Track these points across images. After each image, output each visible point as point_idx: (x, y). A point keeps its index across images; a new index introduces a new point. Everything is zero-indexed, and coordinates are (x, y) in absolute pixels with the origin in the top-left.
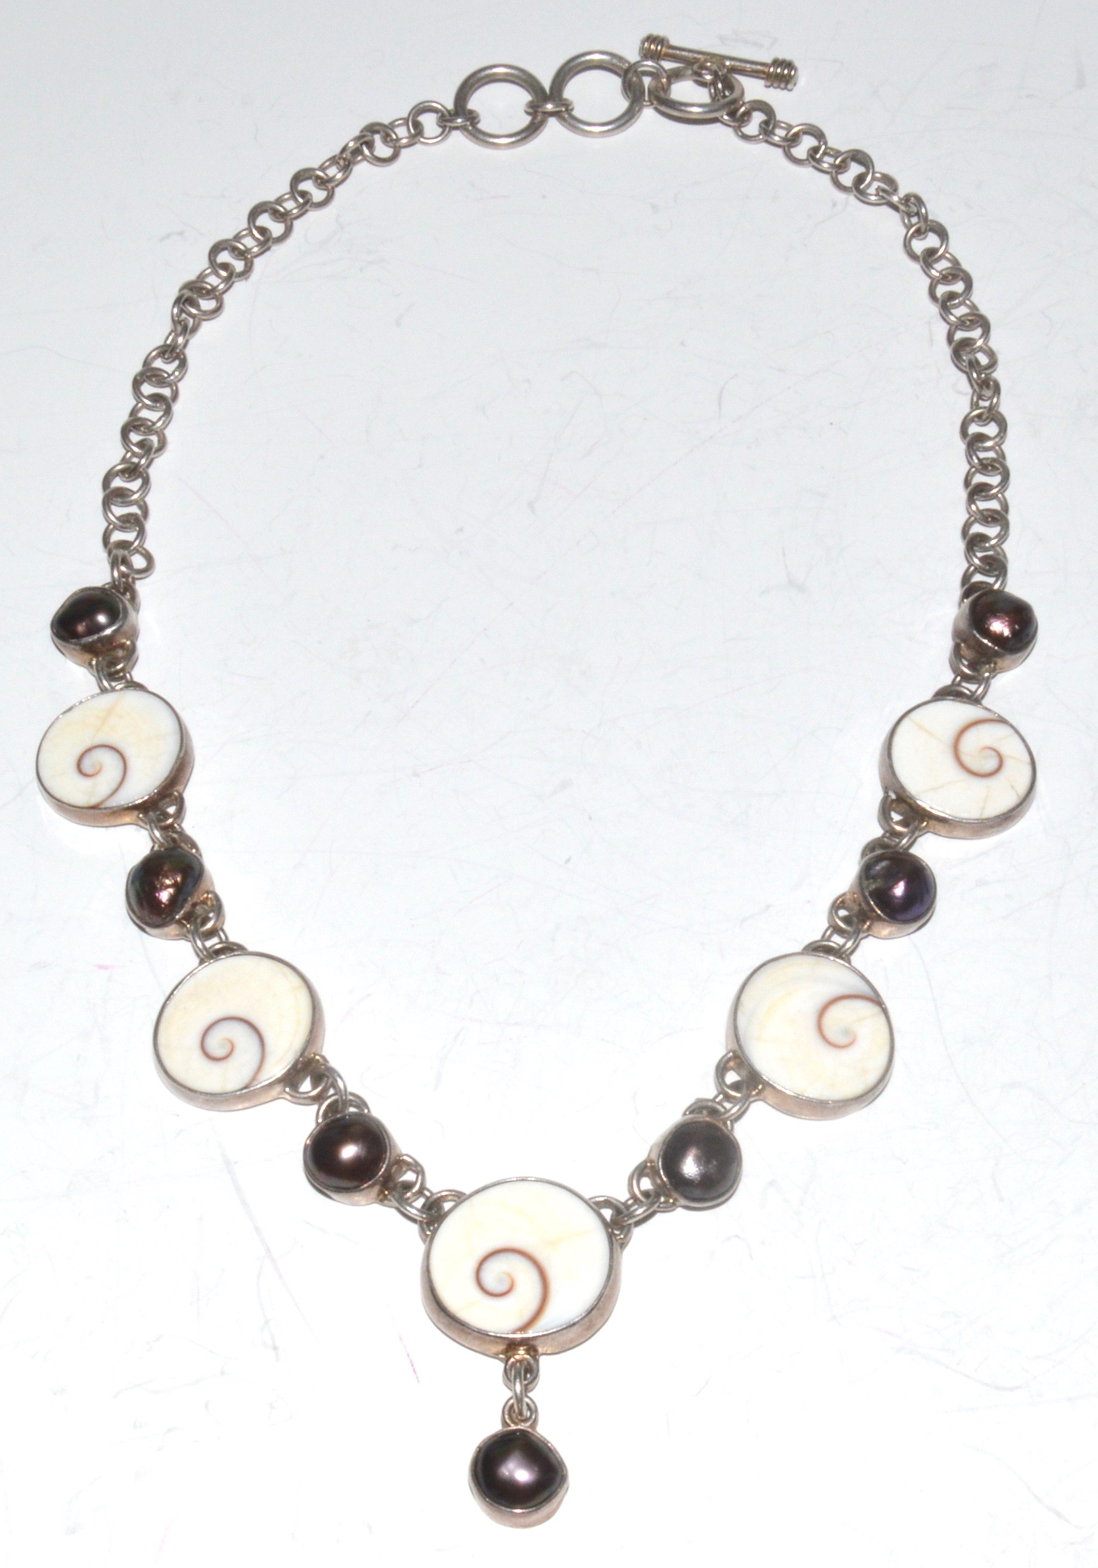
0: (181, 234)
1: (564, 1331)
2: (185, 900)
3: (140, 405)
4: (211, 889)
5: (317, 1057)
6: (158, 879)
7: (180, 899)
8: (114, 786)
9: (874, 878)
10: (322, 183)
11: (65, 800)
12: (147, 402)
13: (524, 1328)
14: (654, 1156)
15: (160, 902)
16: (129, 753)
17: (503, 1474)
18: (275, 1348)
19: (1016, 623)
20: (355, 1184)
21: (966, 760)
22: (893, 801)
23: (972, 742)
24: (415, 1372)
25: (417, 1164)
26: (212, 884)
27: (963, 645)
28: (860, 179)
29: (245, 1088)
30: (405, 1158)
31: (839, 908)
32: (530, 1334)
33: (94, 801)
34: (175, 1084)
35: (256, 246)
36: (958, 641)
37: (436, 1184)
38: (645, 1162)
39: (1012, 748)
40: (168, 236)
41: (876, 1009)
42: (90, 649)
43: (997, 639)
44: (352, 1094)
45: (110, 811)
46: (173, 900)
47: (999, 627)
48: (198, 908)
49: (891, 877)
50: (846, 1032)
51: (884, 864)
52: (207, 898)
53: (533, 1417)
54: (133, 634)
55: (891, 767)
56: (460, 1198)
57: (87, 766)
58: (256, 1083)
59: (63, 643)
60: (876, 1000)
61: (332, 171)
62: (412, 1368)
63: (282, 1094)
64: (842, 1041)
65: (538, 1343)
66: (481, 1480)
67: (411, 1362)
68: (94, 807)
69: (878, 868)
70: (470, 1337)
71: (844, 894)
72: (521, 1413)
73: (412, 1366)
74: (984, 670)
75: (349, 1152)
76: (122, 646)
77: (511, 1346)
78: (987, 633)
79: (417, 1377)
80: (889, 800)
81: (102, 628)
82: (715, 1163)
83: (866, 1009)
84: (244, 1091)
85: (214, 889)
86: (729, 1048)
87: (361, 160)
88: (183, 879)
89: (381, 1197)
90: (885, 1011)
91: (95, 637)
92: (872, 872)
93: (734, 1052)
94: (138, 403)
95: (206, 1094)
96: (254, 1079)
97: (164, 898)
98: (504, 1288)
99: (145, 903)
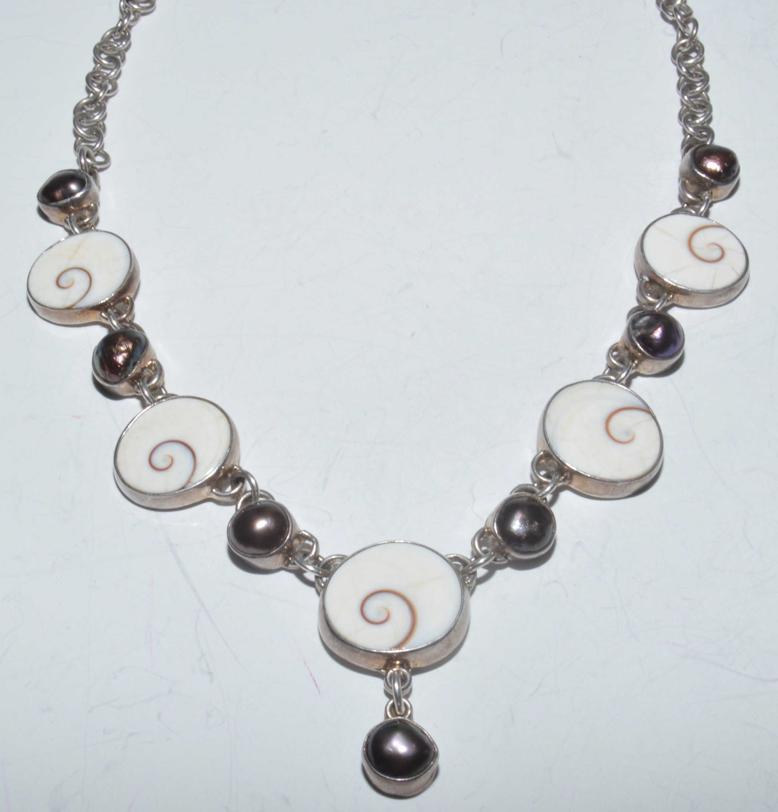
1: (430, 648)
2: (135, 364)
4: (154, 358)
5: (235, 467)
6: (115, 347)
7: (132, 362)
8: (83, 293)
9: (639, 328)
11: (48, 304)
12: (104, 62)
13: (398, 646)
14: (490, 521)
15: (117, 363)
16: (93, 272)
17: (389, 751)
18: (210, 673)
19: (725, 162)
20: (267, 551)
21: (698, 251)
22: (646, 282)
23: (700, 241)
24: (317, 687)
25: (312, 536)
26: (155, 355)
27: (687, 181)
29: (183, 488)
30: (304, 532)
31: (614, 350)
32: (405, 649)
33: (68, 304)
34: (130, 489)
36: (684, 179)
37: (325, 553)
38: (483, 529)
39: (729, 243)
41: (648, 416)
42: (65, 209)
43: (712, 174)
44: (261, 491)
45: (80, 310)
46: (127, 362)
47: (713, 165)
48: (145, 371)
49: (651, 326)
50: (627, 432)
51: (646, 318)
52: (151, 364)
53: (409, 712)
54: (96, 200)
55: (644, 257)
56: (344, 559)
57: (63, 282)
58: (189, 484)
59: (46, 206)
60: (647, 410)
62: (314, 684)
63: (209, 495)
64: (625, 438)
65: (410, 658)
66: (372, 757)
67: (314, 679)
68: (69, 308)
69: (641, 321)
70: (358, 655)
71: (617, 343)
72: (400, 709)
73: (315, 682)
74: (704, 195)
75: (261, 524)
76: (88, 208)
77: (390, 660)
78: (704, 170)
79: (319, 690)
80: (644, 282)
81: (73, 193)
82: (536, 524)
83: (642, 416)
84: (181, 491)
85: (156, 358)
86: (540, 449)
88: (134, 346)
89: (286, 562)
90: (654, 418)
91: (69, 200)
92: (637, 325)
93: (545, 451)
95: (154, 494)
96: (189, 482)
97: (120, 359)
98: (382, 618)
99: (106, 367)
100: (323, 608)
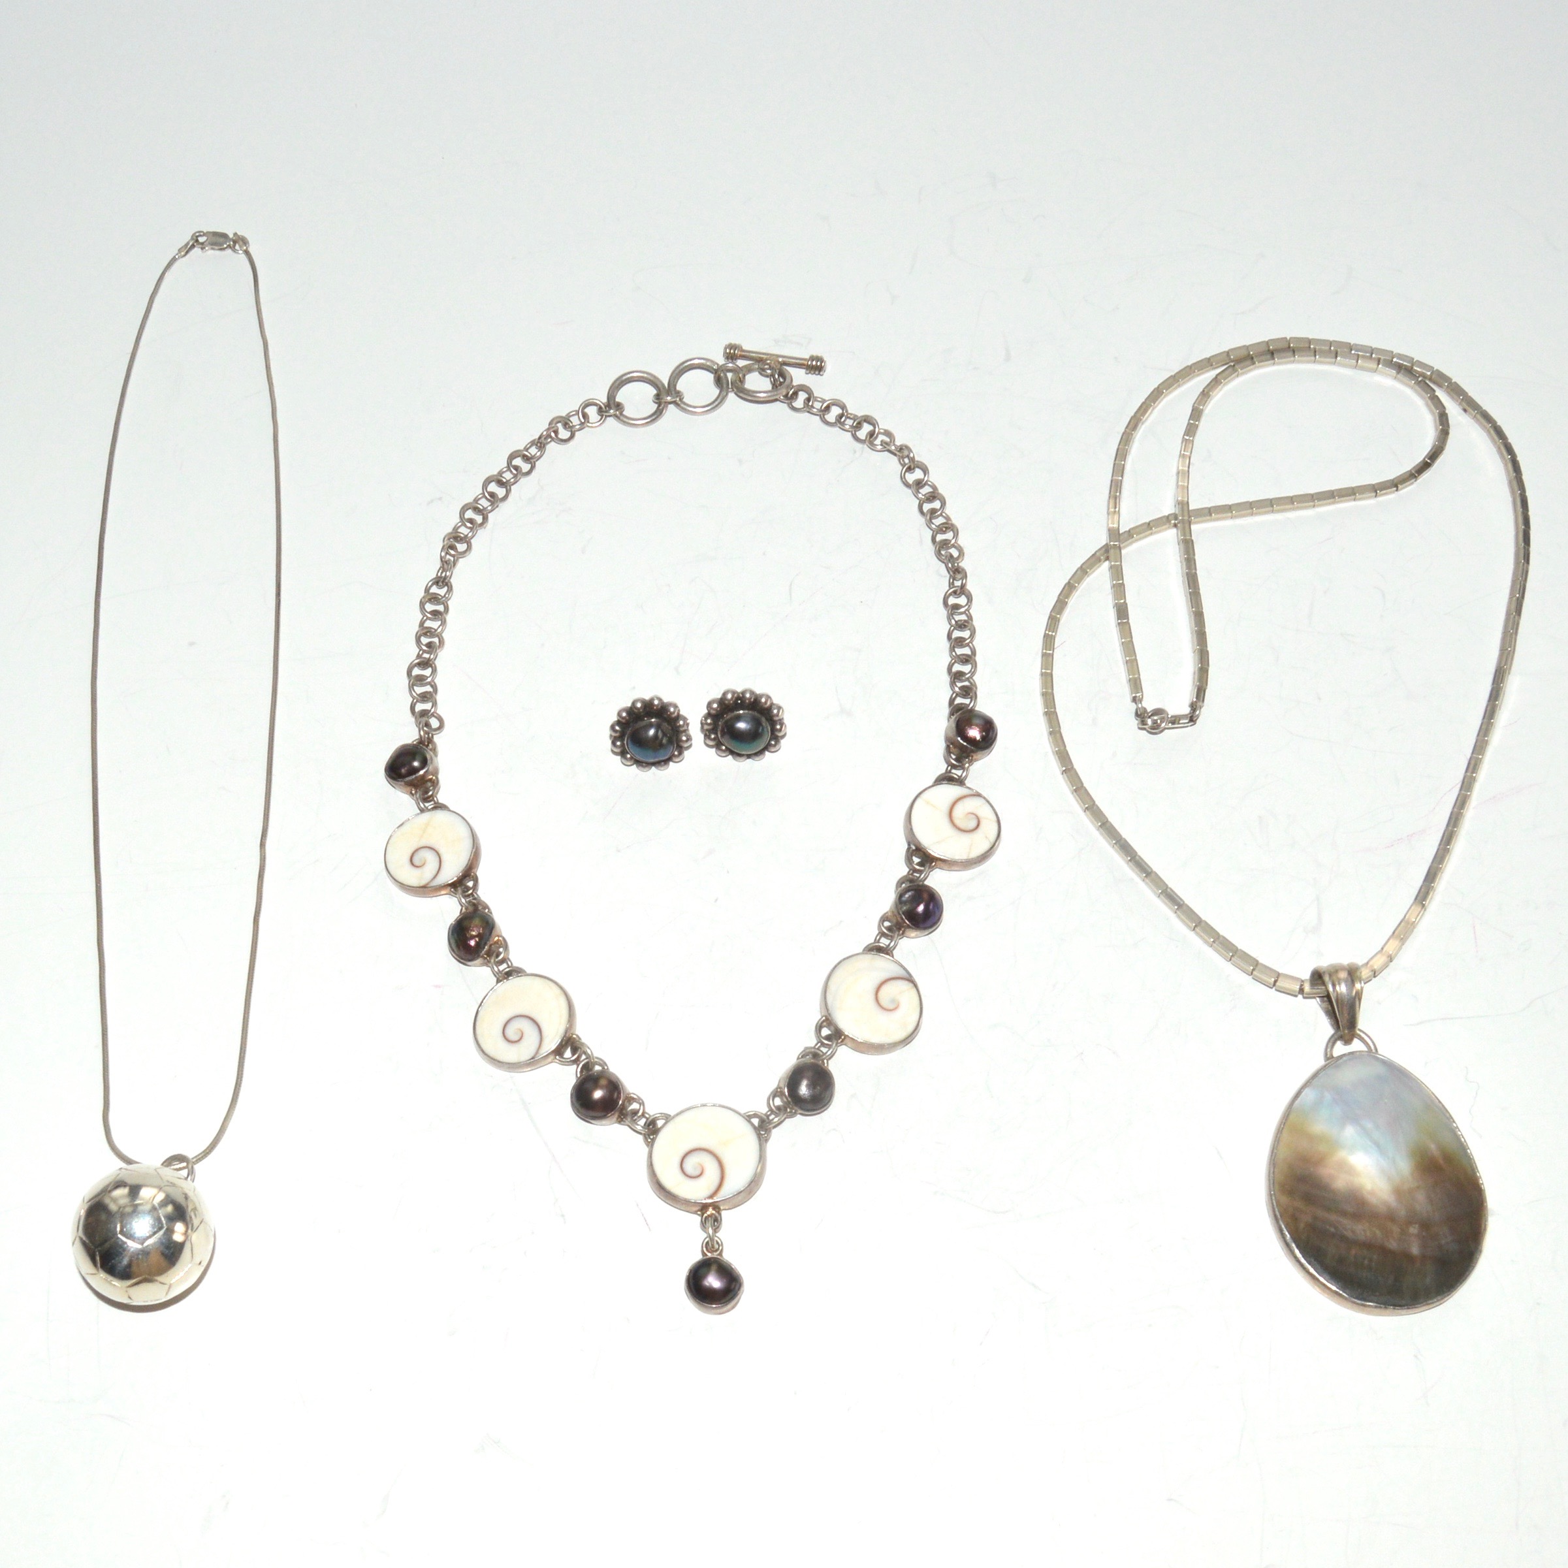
0: (440, 499)
1: (736, 1196)
2: (485, 944)
3: (425, 618)
4: (500, 934)
5: (574, 1036)
6: (467, 931)
7: (482, 943)
8: (434, 872)
9: (905, 903)
10: (527, 459)
11: (404, 883)
12: (429, 615)
13: (711, 1197)
14: (782, 1085)
15: (471, 946)
16: (442, 851)
17: (706, 1285)
18: (563, 1216)
19: (984, 731)
20: (603, 1114)
21: (957, 822)
22: (913, 850)
23: (960, 811)
24: (648, 1226)
25: (640, 1098)
26: (500, 931)
27: (951, 746)
28: (871, 434)
29: (533, 1058)
30: (632, 1095)
31: (884, 921)
32: (716, 1199)
33: (423, 883)
34: (489, 1059)
35: (490, 506)
36: (949, 744)
37: (652, 1109)
38: (777, 1088)
39: (985, 812)
40: (432, 501)
41: (911, 985)
42: (411, 784)
43: (972, 741)
44: (596, 1058)
45: (433, 888)
46: (477, 944)
47: (974, 733)
48: (493, 946)
49: (916, 900)
50: (893, 1001)
51: (910, 893)
52: (498, 940)
53: (720, 1248)
54: (436, 772)
55: (911, 829)
56: (668, 1118)
57: (416, 861)
58: (538, 1055)
59: (394, 782)
60: (910, 979)
61: (533, 451)
62: (646, 1224)
63: (554, 1060)
64: (891, 1007)
65: (721, 1204)
66: (692, 1287)
67: (645, 1219)
68: (424, 887)
69: (907, 896)
70: (679, 1201)
71: (887, 913)
72: (713, 1247)
73: (647, 1221)
74: (965, 762)
75: (598, 1094)
76: (431, 780)
77: (704, 1207)
78: (966, 738)
80: (911, 850)
81: (416, 770)
82: (818, 1086)
83: (904, 986)
84: (531, 1061)
85: (502, 934)
86: (823, 1014)
87: (551, 441)
88: (483, 930)
89: (619, 1120)
90: (916, 987)
91: (414, 777)
92: (904, 899)
93: (826, 1017)
94: (424, 617)
95: (509, 1063)
96: (537, 1052)
97: (472, 943)
98: (698, 1173)
99: (461, 947)
100: (651, 1165)
